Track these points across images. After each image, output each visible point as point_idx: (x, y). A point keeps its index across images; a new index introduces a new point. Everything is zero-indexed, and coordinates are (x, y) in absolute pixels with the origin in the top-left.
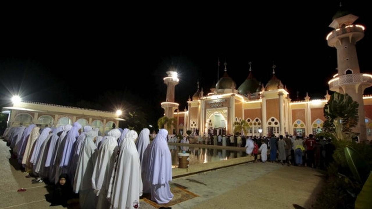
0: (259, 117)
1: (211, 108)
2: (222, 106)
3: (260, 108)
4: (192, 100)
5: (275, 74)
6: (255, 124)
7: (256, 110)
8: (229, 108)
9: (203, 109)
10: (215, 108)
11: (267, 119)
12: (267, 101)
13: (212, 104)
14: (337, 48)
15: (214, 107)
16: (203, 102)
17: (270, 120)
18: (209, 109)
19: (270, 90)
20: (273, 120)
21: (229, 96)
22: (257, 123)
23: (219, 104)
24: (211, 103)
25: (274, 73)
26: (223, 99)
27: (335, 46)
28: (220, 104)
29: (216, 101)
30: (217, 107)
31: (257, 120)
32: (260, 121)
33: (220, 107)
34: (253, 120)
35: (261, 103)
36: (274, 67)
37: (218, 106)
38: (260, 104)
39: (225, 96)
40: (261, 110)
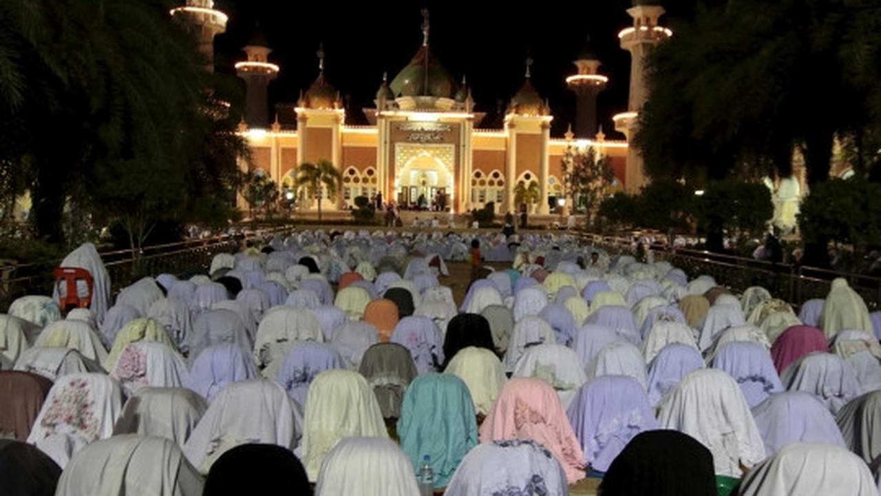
0: (500, 170)
1: (409, 142)
2: (442, 141)
3: (503, 149)
4: (308, 106)
5: (529, 78)
6: (491, 183)
7: (495, 152)
8: (458, 147)
9: (386, 143)
10: (421, 143)
11: (517, 176)
12: (519, 136)
13: (412, 132)
14: (632, 54)
15: (419, 141)
16: (386, 125)
17: (522, 177)
18: (402, 144)
19: (526, 115)
20: (527, 177)
21: (462, 119)
22: (496, 180)
23: (433, 134)
24: (409, 128)
25: (528, 75)
26: (444, 124)
27: (631, 50)
28: (436, 135)
29: (427, 127)
30: (428, 142)
31: (496, 175)
32: (501, 177)
33: (436, 142)
34: (487, 174)
35: (506, 139)
36: (529, 62)
37: (429, 138)
38: (503, 141)
39: (450, 118)
40: (505, 155)
